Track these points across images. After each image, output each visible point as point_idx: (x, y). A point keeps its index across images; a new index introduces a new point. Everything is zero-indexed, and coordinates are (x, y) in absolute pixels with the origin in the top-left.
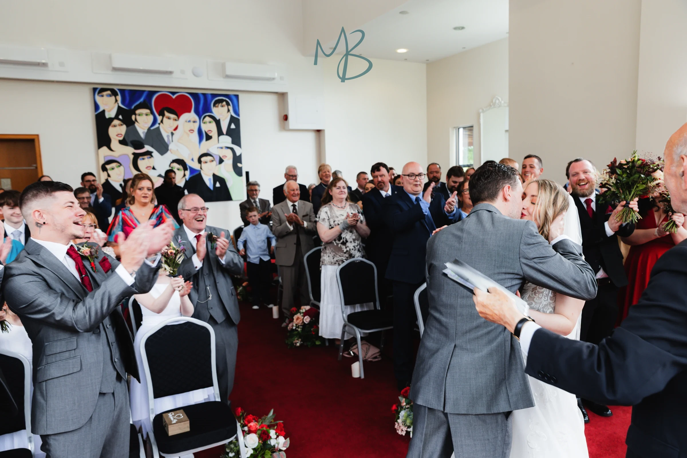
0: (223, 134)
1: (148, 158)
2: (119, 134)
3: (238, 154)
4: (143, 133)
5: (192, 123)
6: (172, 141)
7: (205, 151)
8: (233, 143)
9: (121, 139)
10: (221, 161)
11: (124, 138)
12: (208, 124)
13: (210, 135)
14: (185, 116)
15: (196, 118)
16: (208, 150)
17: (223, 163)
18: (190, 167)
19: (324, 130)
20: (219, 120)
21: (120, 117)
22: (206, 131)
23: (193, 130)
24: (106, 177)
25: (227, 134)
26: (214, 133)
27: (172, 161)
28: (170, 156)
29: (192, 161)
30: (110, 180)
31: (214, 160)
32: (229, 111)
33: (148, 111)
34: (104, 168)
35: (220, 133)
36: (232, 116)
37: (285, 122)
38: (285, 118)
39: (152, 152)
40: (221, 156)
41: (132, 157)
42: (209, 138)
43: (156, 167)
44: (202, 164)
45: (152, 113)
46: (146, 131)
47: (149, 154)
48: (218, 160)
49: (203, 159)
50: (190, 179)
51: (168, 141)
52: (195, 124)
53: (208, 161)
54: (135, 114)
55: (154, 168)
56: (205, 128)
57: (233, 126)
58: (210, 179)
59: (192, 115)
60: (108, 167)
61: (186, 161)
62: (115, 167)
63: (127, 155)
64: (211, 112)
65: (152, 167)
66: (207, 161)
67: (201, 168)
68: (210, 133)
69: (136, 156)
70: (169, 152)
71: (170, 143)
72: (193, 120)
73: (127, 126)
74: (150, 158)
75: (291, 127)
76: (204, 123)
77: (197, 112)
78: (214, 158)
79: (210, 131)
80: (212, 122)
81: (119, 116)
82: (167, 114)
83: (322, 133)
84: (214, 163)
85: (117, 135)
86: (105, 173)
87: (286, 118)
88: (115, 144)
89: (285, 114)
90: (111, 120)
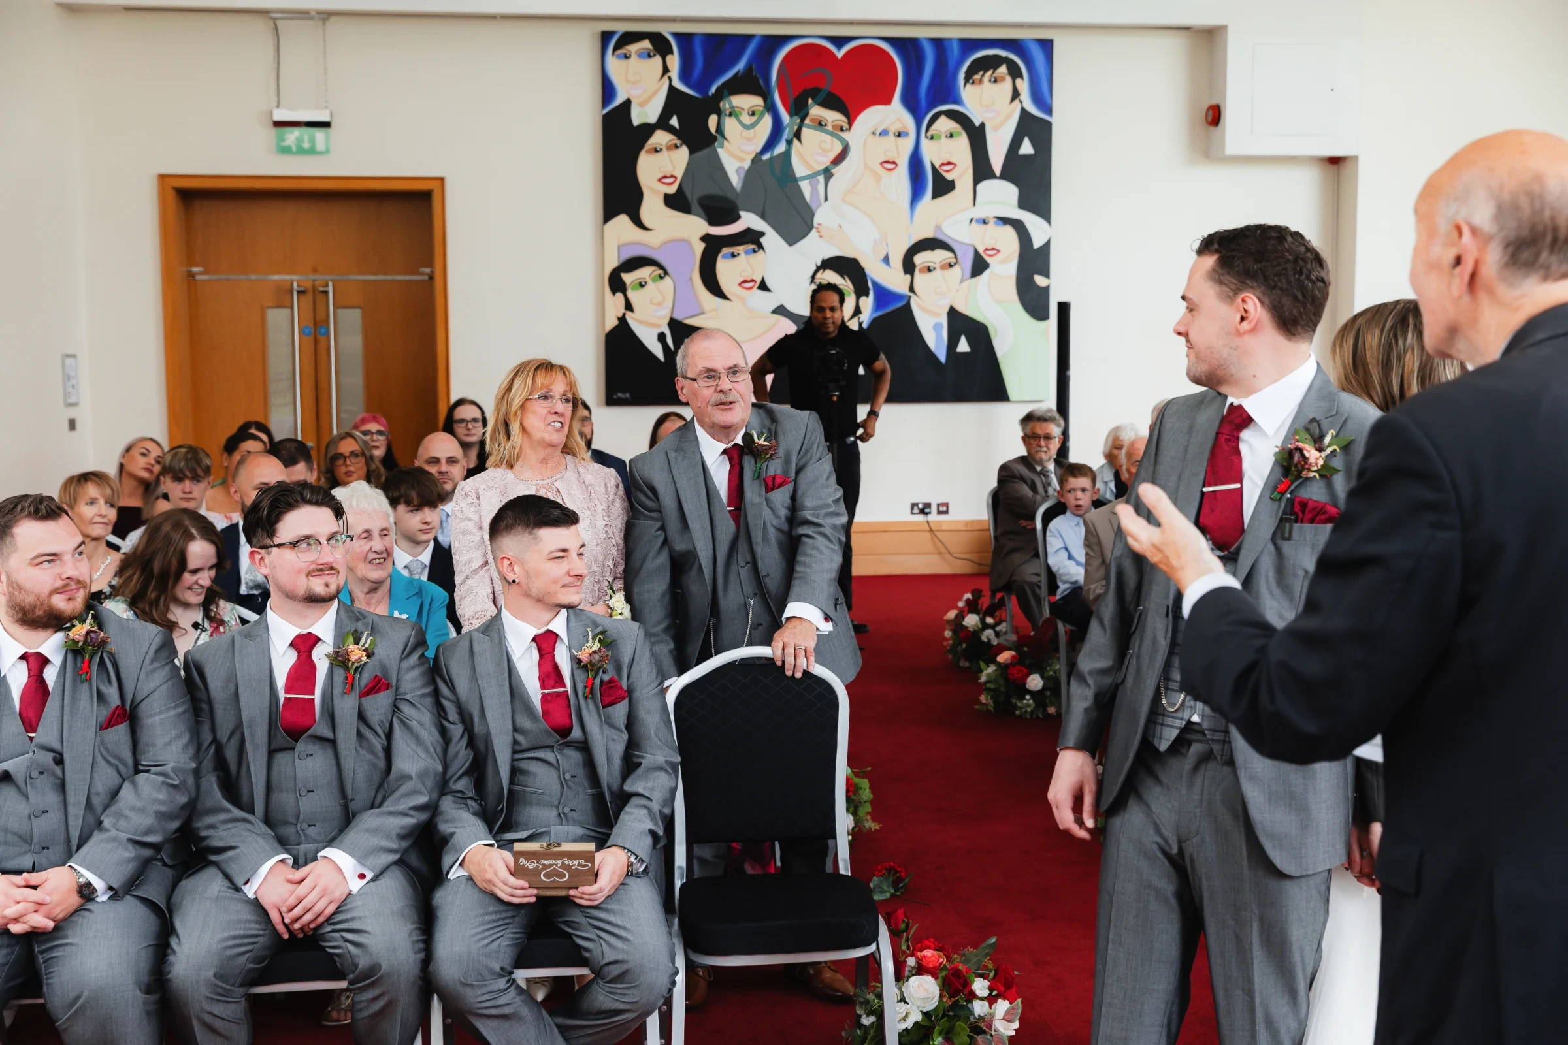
0: (991, 175)
1: (747, 253)
2: (665, 177)
3: (1036, 244)
4: (738, 171)
5: (891, 137)
6: (826, 199)
7: (929, 234)
8: (1023, 204)
9: (672, 190)
10: (979, 266)
11: (680, 188)
12: (944, 140)
13: (949, 177)
14: (872, 117)
15: (908, 121)
16: (938, 228)
17: (986, 273)
18: (875, 284)
19: (1355, 159)
20: (983, 125)
21: (674, 122)
22: (937, 165)
23: (894, 163)
24: (621, 310)
25: (1004, 176)
26: (962, 173)
27: (819, 264)
28: (815, 248)
29: (883, 265)
30: (630, 319)
31: (955, 264)
32: (1016, 94)
33: (756, 101)
34: (616, 284)
35: (982, 171)
36: (1024, 112)
37: (1212, 128)
38: (1210, 119)
39: (762, 234)
40: (981, 251)
41: (700, 247)
42: (943, 187)
43: (769, 284)
44: (917, 271)
45: (771, 108)
46: (747, 165)
47: (752, 238)
48: (967, 261)
49: (920, 259)
50: (874, 322)
51: (811, 200)
52: (900, 140)
53: (937, 266)
54: (719, 113)
55: (763, 286)
56: (932, 154)
57: (1026, 148)
58: (937, 327)
59: (894, 114)
60: (628, 278)
61: (863, 264)
62: (648, 279)
63: (687, 242)
64: (957, 101)
65: (759, 281)
66: (932, 265)
67: (912, 289)
68: (948, 171)
69: (713, 247)
70: (814, 232)
71: (820, 205)
72: (895, 128)
73: (692, 152)
74: (754, 251)
75: (1231, 149)
76: (932, 138)
77: (911, 104)
78: (956, 257)
79: (949, 163)
80: (959, 134)
81: (671, 117)
82: (816, 111)
83: (1346, 168)
84: (957, 269)
85: (660, 180)
86: (619, 295)
87: (1215, 116)
88: (652, 207)
89: (1214, 102)
90: (647, 130)
